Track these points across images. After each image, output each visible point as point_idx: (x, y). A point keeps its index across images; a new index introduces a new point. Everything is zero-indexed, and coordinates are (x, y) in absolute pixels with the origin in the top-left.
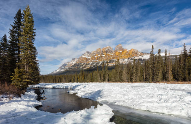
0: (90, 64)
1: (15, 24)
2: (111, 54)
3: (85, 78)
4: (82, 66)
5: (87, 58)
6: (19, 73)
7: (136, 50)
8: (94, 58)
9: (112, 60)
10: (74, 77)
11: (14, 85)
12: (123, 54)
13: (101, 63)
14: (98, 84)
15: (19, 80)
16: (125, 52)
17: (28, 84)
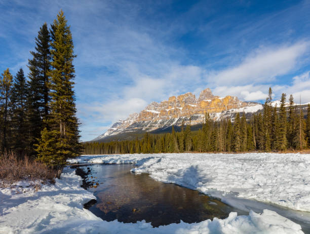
0: (159, 122)
1: (37, 50)
2: (193, 106)
3: (152, 147)
4: (146, 126)
5: (153, 113)
6: (49, 139)
7: (235, 98)
8: (164, 113)
9: (195, 115)
10: (134, 144)
11: (42, 161)
12: (213, 105)
13: (176, 121)
14: (174, 155)
15: (49, 151)
16: (215, 102)
17: (65, 159)
